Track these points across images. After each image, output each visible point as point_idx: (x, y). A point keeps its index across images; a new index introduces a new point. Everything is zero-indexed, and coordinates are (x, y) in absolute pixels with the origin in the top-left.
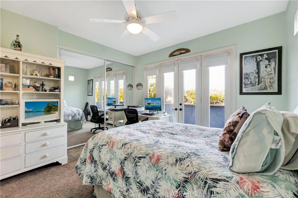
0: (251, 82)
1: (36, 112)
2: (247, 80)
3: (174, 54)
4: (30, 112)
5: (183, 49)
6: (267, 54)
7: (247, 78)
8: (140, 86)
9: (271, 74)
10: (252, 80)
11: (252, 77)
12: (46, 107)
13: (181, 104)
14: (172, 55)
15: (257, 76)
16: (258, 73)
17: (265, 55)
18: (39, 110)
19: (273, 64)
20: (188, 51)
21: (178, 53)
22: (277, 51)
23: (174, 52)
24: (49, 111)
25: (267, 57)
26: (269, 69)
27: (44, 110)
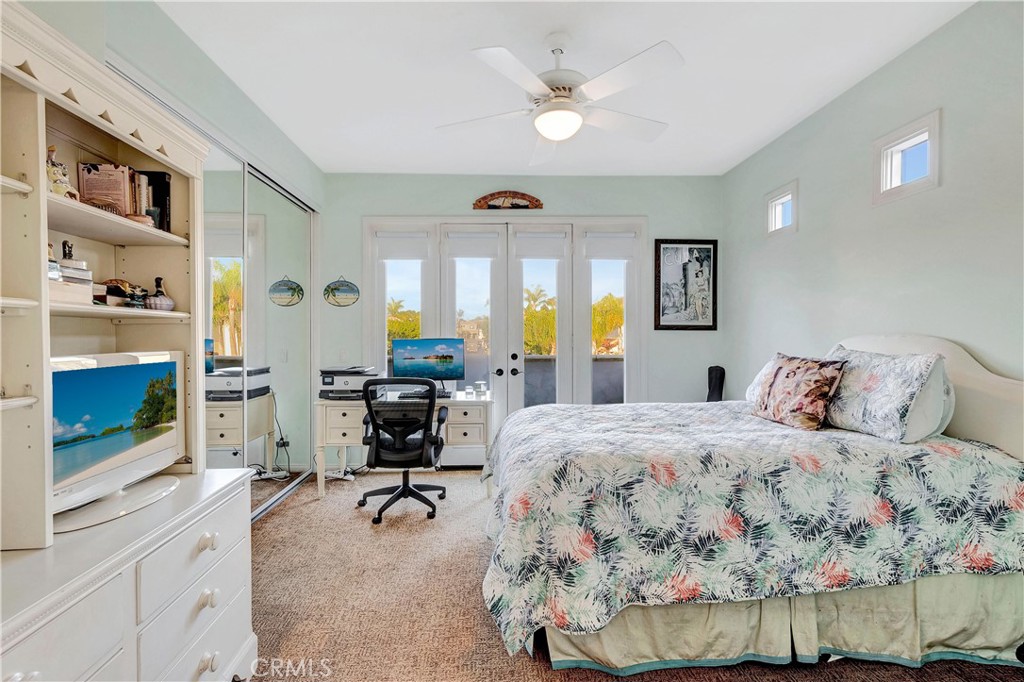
0: (674, 303)
1: (104, 435)
2: (667, 299)
3: (492, 203)
4: (77, 440)
5: (523, 196)
6: (699, 251)
7: (667, 294)
8: (345, 291)
9: (704, 290)
10: (676, 299)
11: (676, 294)
12: (145, 402)
13: (514, 357)
14: (485, 203)
15: (683, 291)
16: (685, 286)
17: (695, 251)
18: (116, 425)
19: (706, 270)
20: (536, 204)
21: (508, 202)
22: (711, 246)
23: (493, 196)
24: (154, 424)
25: (697, 255)
26: (701, 280)
27: (134, 421)
